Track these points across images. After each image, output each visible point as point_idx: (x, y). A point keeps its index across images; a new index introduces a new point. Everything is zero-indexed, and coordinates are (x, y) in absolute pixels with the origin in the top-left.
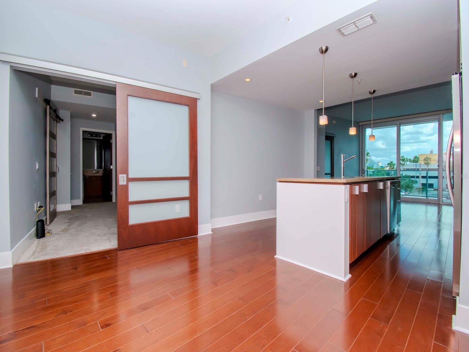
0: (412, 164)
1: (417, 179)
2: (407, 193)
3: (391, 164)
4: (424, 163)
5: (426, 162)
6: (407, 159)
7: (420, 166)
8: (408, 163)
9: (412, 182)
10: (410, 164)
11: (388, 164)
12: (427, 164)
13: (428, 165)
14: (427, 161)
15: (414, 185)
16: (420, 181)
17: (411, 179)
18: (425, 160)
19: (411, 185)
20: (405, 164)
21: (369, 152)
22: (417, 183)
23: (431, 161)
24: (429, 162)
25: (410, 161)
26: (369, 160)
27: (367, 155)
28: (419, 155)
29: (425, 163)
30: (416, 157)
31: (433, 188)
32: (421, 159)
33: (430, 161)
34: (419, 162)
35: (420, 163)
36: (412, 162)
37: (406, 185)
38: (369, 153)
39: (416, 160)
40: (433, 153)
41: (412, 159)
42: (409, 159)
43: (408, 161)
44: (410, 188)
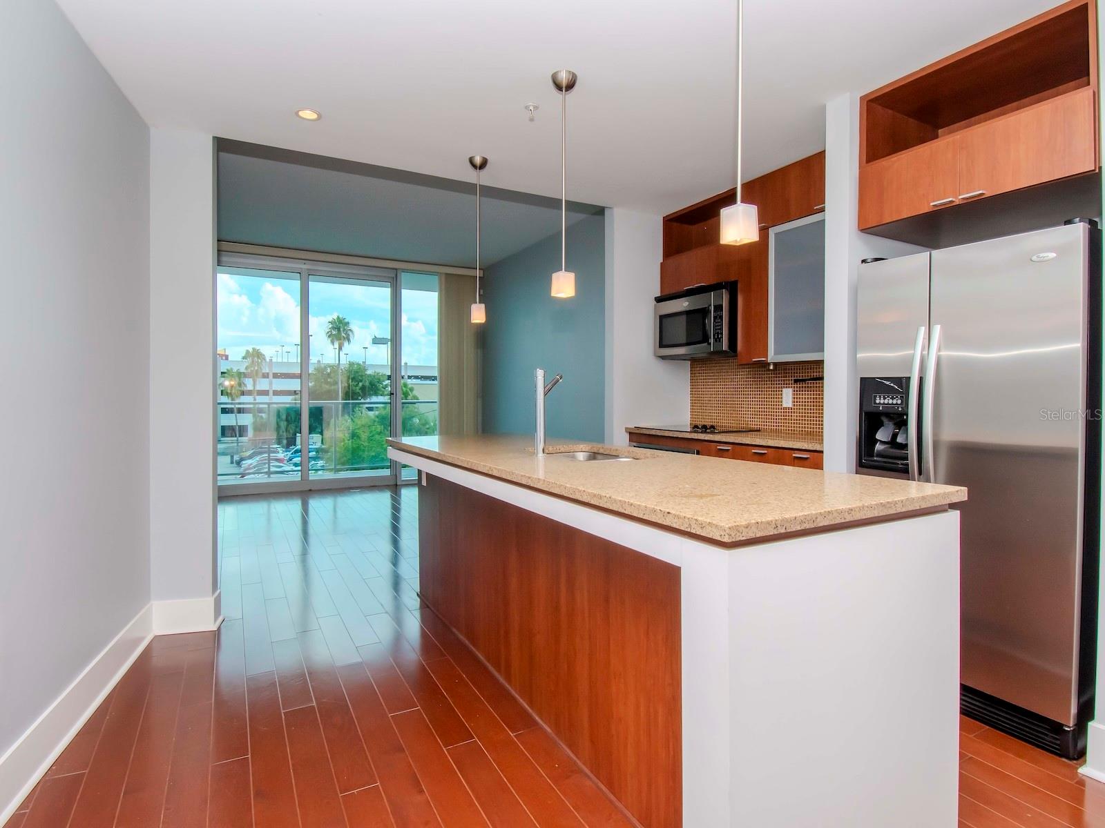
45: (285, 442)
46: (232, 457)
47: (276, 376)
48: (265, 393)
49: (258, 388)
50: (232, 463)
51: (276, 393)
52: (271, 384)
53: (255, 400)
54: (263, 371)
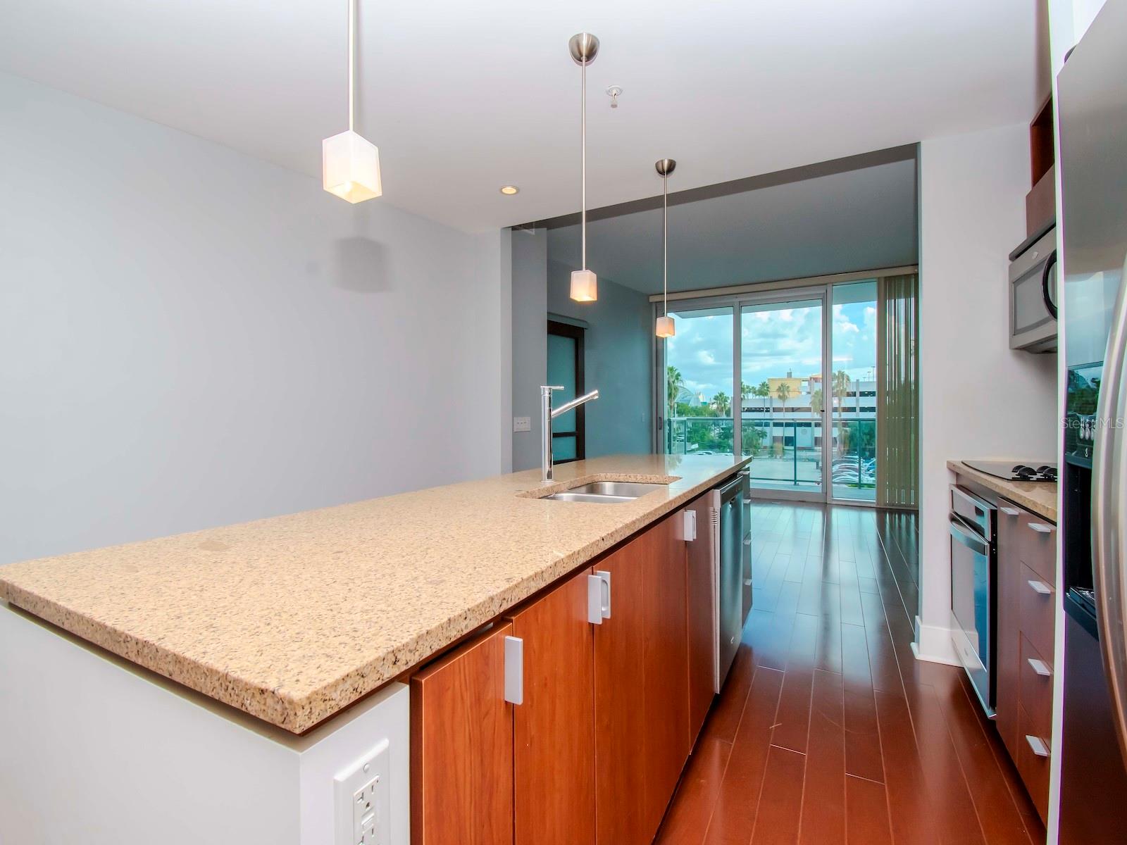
0: (757, 397)
1: (767, 429)
3: (720, 398)
4: (777, 397)
5: (781, 395)
6: (748, 387)
7: (771, 403)
8: (751, 396)
9: (758, 434)
10: (754, 397)
11: (716, 398)
12: (783, 398)
13: (784, 401)
14: (783, 391)
15: (761, 441)
16: (771, 432)
17: (756, 428)
18: (779, 389)
19: (756, 440)
20: (745, 399)
21: (681, 373)
22: (766, 436)
23: (790, 393)
24: (786, 393)
25: (755, 392)
26: (680, 389)
27: (677, 379)
28: (769, 379)
29: (780, 397)
30: (763, 385)
32: (774, 387)
33: (788, 392)
34: (770, 394)
35: (771, 397)
36: (757, 393)
37: (747, 442)
38: (679, 375)
39: (763, 391)
40: (793, 377)
41: (757, 387)
42: (753, 387)
43: (750, 392)
44: (755, 447)
45: (867, 453)
46: (817, 464)
47: (862, 394)
48: (853, 410)
49: (843, 405)
50: (817, 468)
51: (863, 410)
52: (857, 401)
53: (840, 416)
54: (848, 391)
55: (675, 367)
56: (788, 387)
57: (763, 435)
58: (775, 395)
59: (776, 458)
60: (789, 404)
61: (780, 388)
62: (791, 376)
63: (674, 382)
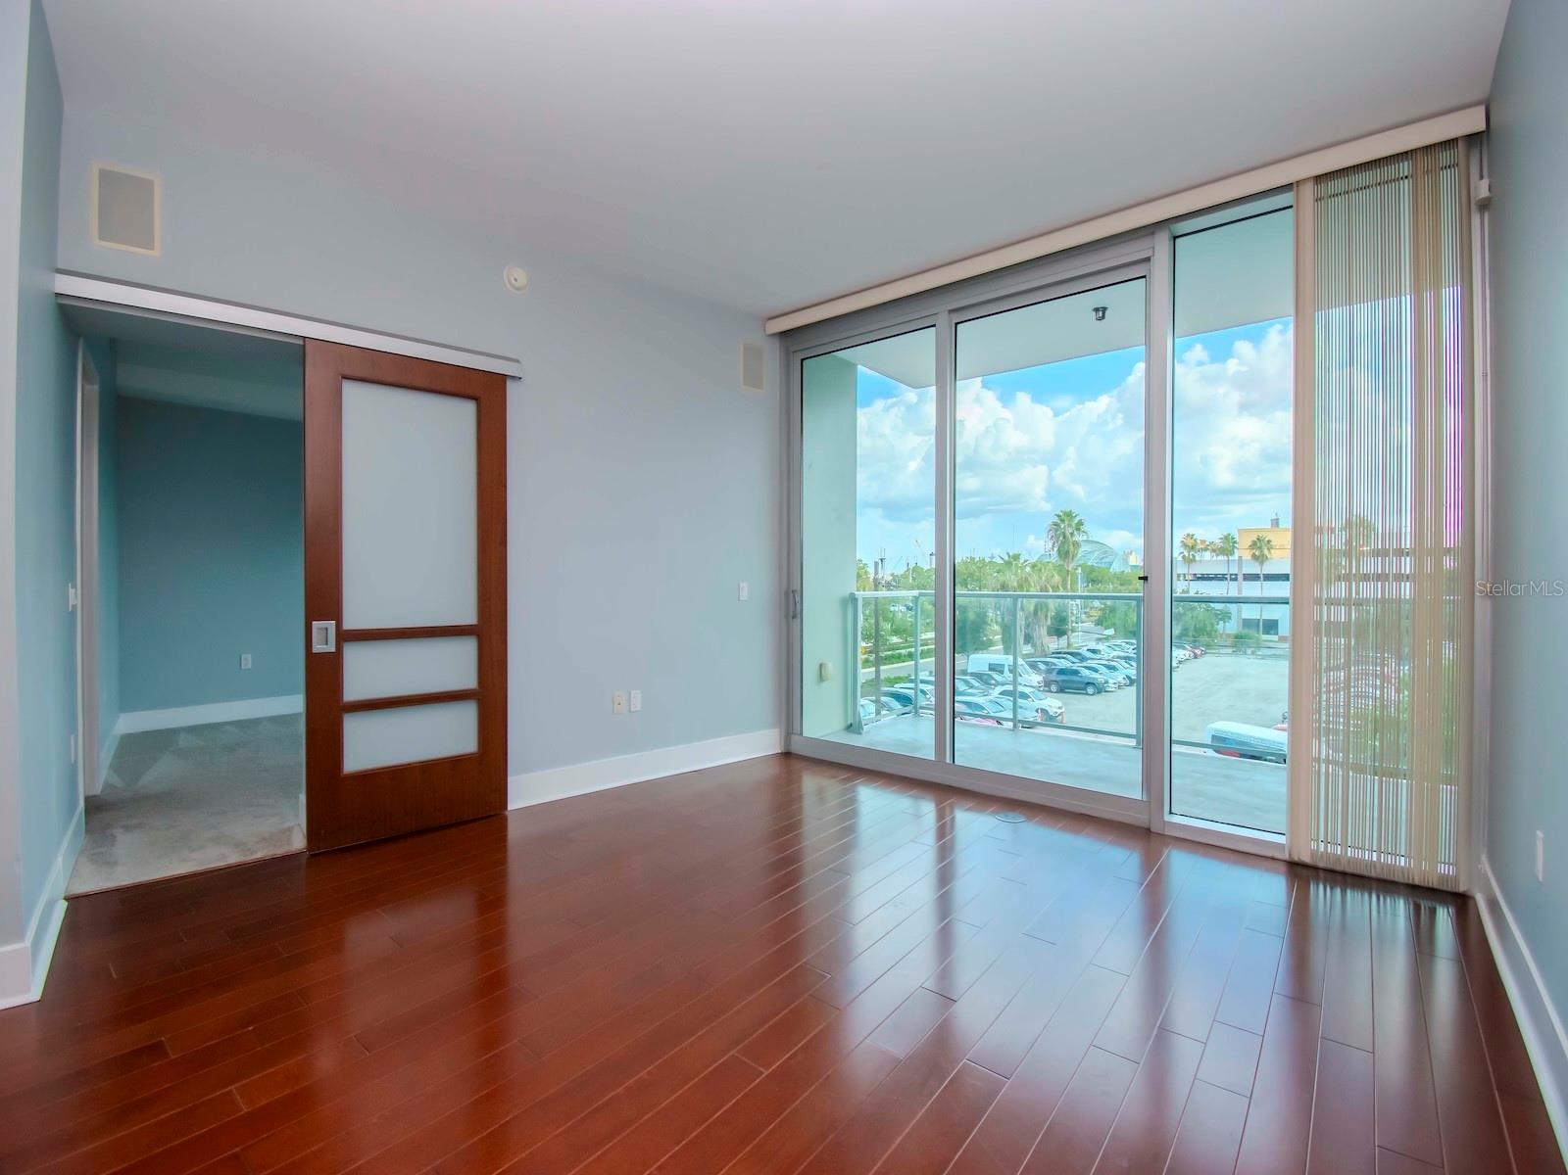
0: (1218, 557)
1: (1231, 608)
2: (1198, 652)
4: (1249, 557)
5: (1258, 553)
6: (1202, 542)
7: (1240, 567)
8: (1207, 556)
9: (1216, 615)
10: (1215, 558)
12: (1260, 559)
13: (1262, 563)
14: (1260, 548)
15: (1220, 626)
16: (1239, 611)
17: (1213, 606)
18: (1254, 545)
19: (1212, 624)
20: (1195, 560)
22: (1230, 618)
23: (1273, 551)
24: (1266, 551)
25: (1214, 551)
27: (1078, 529)
28: (1239, 530)
29: (1254, 557)
30: (1226, 538)
31: (1277, 634)
32: (1244, 542)
33: (1270, 549)
34: (1237, 553)
35: (1240, 557)
36: (1217, 551)
37: (1195, 626)
39: (1227, 547)
40: (1279, 526)
41: (1217, 542)
42: (1210, 543)
43: (1206, 549)
44: (1209, 635)
55: (1075, 511)
56: (1269, 541)
57: (1225, 616)
58: (1247, 555)
59: (1245, 653)
60: (1268, 569)
61: (1254, 543)
62: (1277, 525)
63: (1072, 534)
